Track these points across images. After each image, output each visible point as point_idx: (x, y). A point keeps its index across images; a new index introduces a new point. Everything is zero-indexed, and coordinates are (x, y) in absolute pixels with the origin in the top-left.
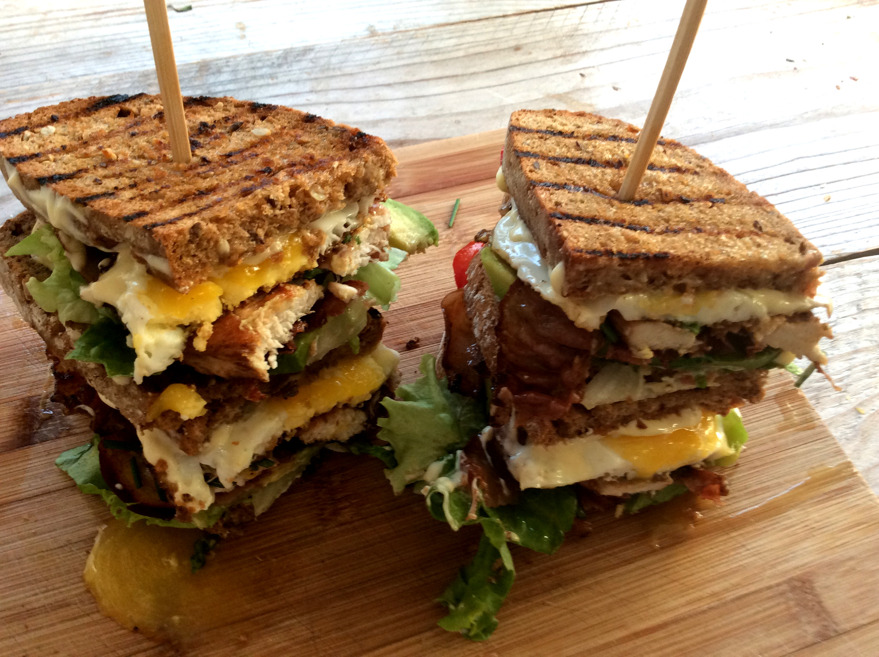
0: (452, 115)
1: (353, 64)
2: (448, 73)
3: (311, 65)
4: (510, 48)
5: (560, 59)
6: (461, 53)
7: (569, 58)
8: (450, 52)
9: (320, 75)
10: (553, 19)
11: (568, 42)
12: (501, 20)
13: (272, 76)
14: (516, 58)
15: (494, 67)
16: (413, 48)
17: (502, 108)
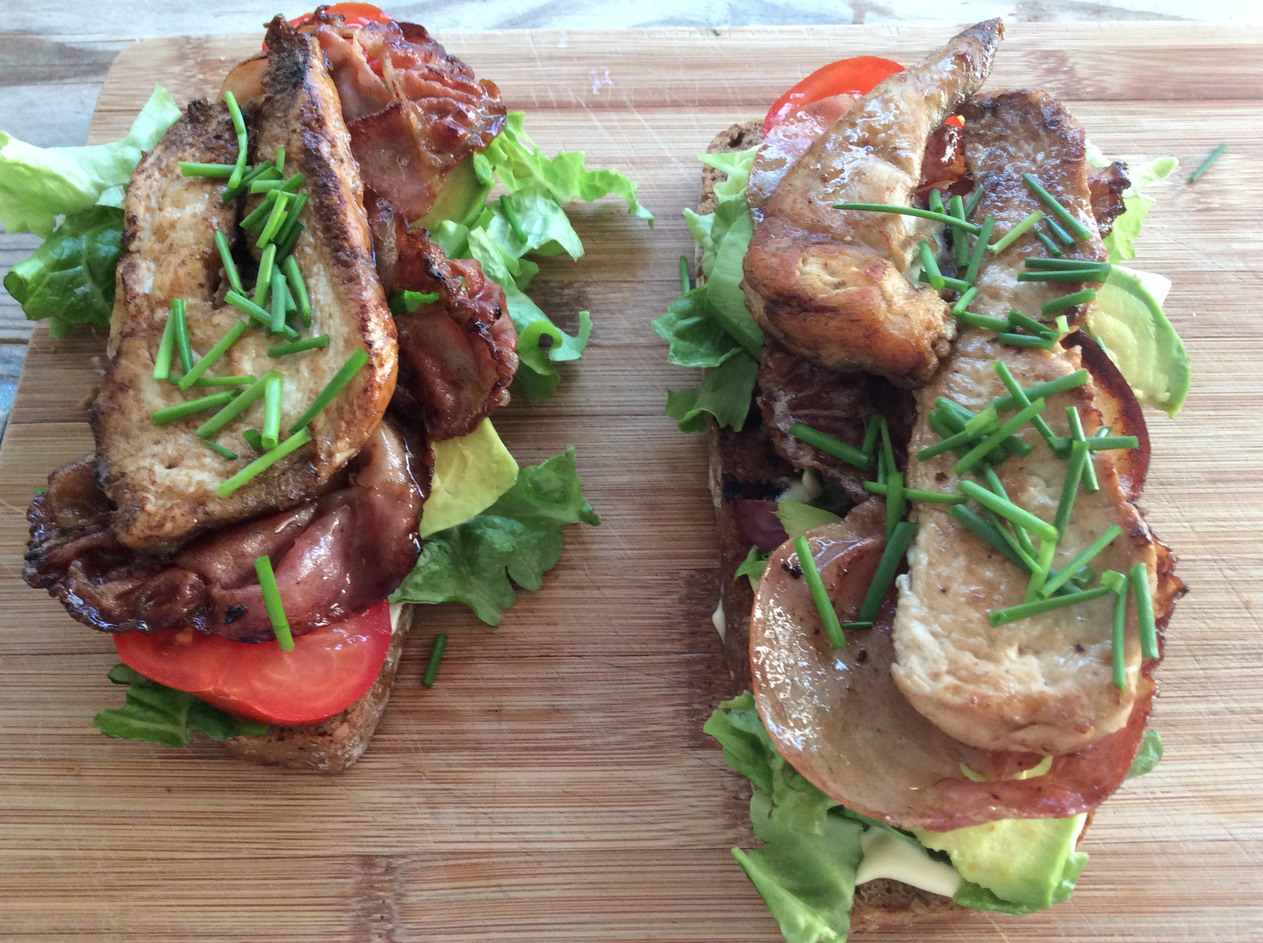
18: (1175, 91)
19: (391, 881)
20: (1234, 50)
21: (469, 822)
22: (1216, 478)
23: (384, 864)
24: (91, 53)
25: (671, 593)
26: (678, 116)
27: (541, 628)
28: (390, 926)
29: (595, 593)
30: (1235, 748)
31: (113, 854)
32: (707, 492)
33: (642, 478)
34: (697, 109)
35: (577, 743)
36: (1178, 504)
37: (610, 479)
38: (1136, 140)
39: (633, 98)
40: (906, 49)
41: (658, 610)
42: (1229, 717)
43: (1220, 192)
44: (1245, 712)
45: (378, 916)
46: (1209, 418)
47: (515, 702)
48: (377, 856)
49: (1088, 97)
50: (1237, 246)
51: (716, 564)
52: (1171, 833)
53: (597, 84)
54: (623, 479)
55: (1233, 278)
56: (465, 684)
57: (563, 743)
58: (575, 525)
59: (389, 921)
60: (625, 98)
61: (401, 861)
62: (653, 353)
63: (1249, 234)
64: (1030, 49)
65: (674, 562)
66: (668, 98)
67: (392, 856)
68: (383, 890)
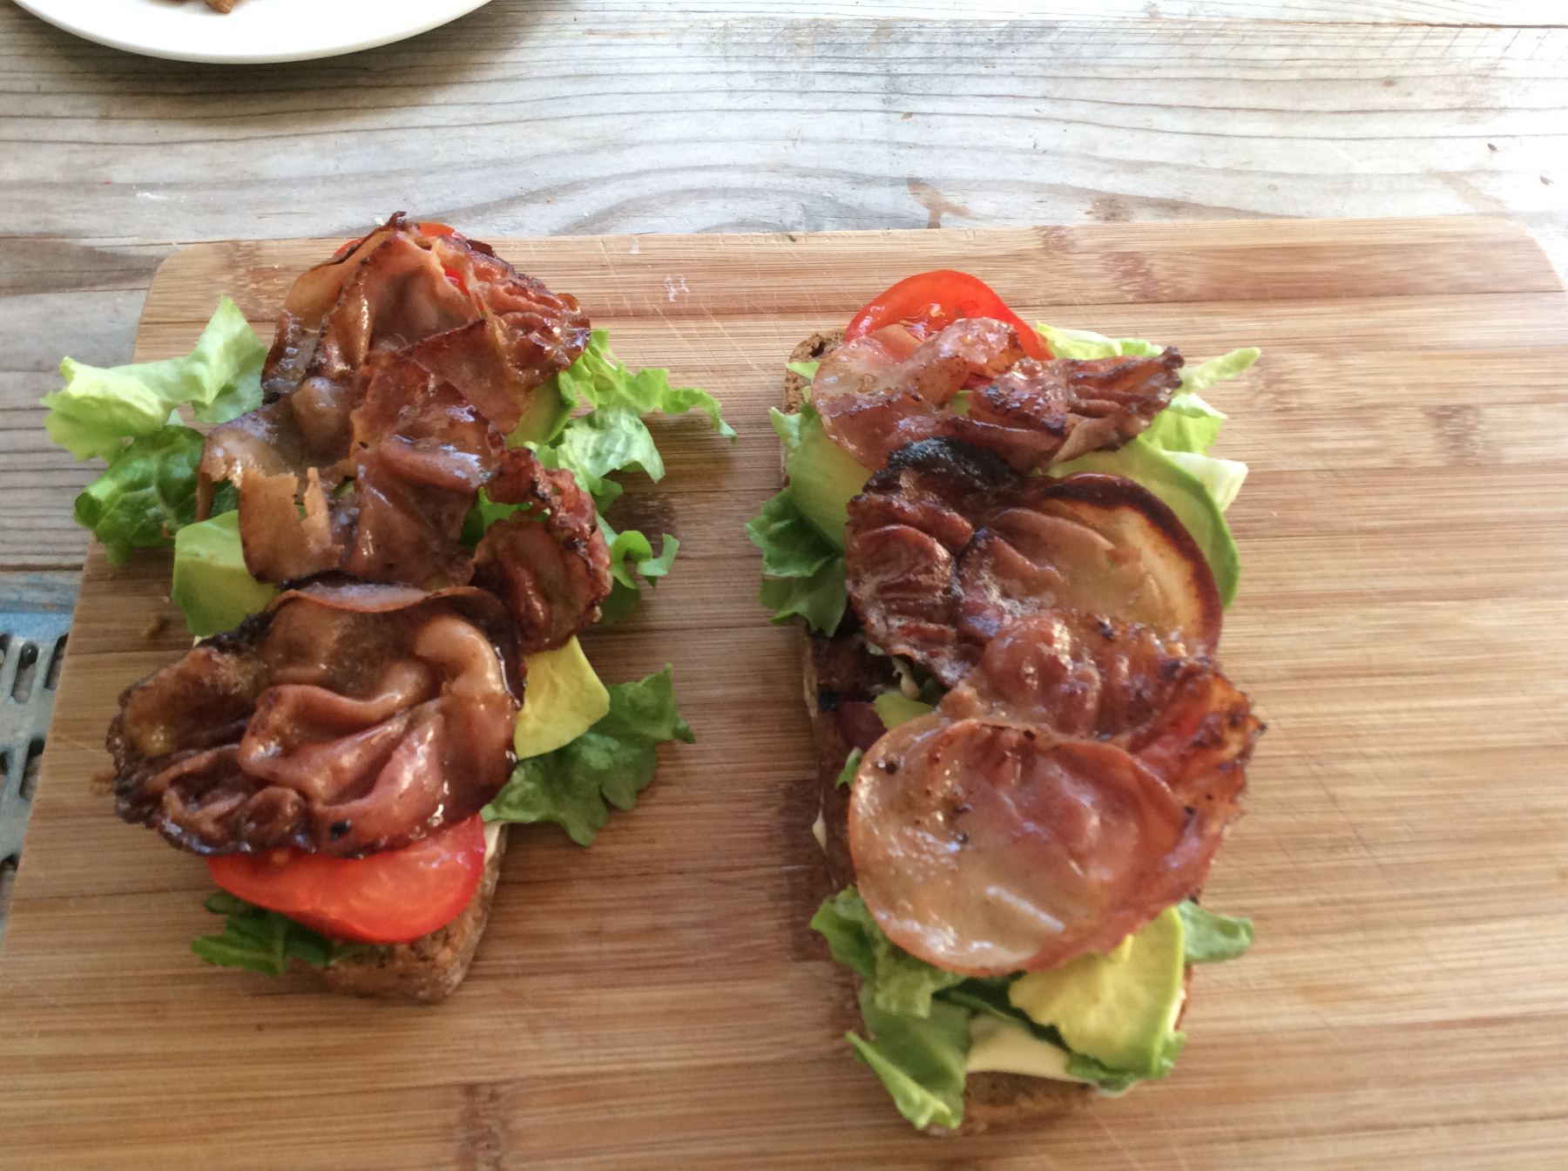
0: (1265, 174)
1: (1117, 62)
2: (1269, 104)
3: (1050, 53)
4: (1379, 79)
5: (1459, 114)
6: (1295, 75)
7: (1475, 114)
8: (1276, 69)
9: (1062, 73)
10: (1457, 42)
11: (1475, 87)
12: (1369, 28)
13: (987, 62)
14: (1384, 99)
15: (1347, 108)
16: (1217, 53)
17: (1349, 178)
18: (1252, 291)
19: (495, 1109)
20: (1308, 247)
21: (574, 1045)
22: (1300, 675)
23: (487, 1090)
24: (126, 257)
25: (769, 806)
26: (758, 323)
27: (639, 847)
28: (496, 1154)
29: (693, 808)
30: (1326, 939)
31: (202, 1097)
32: (802, 704)
33: (736, 691)
34: (776, 316)
35: (682, 961)
37: (704, 693)
38: (1214, 342)
39: (710, 305)
40: (984, 254)
41: (757, 823)
42: (1320, 909)
43: (1298, 392)
44: (1334, 903)
45: (484, 1144)
46: (1292, 616)
47: (613, 923)
48: (480, 1084)
49: (1165, 298)
50: (1316, 445)
51: (814, 775)
52: (1265, 1023)
53: (673, 292)
54: (717, 693)
55: (1312, 477)
56: (563, 906)
57: (666, 962)
58: (669, 743)
59: (496, 1148)
60: (702, 306)
61: (504, 1088)
62: (740, 564)
63: (1327, 432)
64: (1107, 251)
65: (772, 774)
66: (746, 305)
67: (495, 1084)
68: (486, 1117)
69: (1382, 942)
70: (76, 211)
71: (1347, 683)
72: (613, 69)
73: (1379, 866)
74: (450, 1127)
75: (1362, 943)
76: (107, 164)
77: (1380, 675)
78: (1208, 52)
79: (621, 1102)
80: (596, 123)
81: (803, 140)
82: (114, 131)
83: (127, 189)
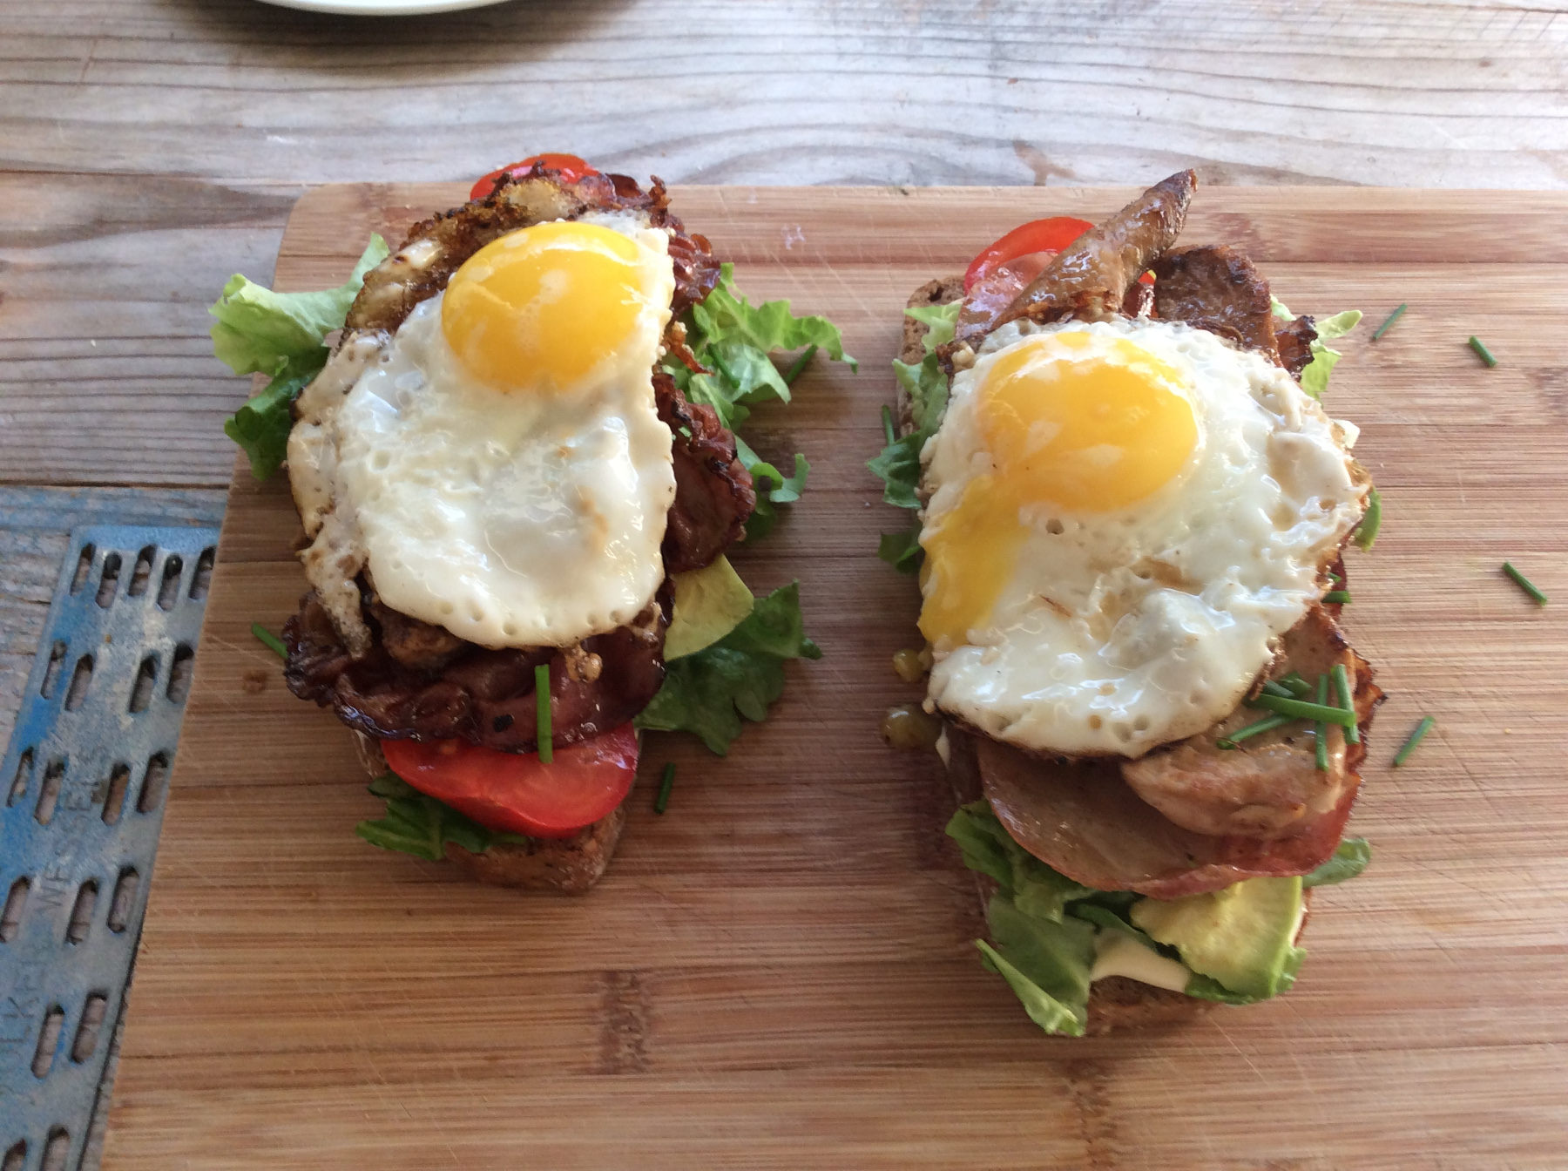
0: (1365, 147)
1: (1216, 36)
2: (1367, 80)
3: (1151, 26)
4: (1474, 60)
5: (1554, 95)
6: (1392, 53)
8: (1374, 47)
9: (1164, 45)
10: (1551, 27)
12: (1465, 11)
13: (1089, 32)
14: (1479, 78)
15: (1444, 86)
16: (1317, 30)
17: (1447, 153)
18: (1355, 254)
19: (637, 994)
20: (1410, 215)
21: (710, 938)
22: (1409, 618)
23: (629, 977)
24: (257, 197)
26: (872, 272)
27: (768, 759)
28: (638, 1037)
29: (818, 725)
30: (1437, 866)
31: (356, 975)
33: (857, 616)
34: (890, 266)
35: (812, 865)
36: (1374, 641)
37: (825, 617)
39: (827, 253)
40: (1093, 211)
42: (1430, 836)
43: (1402, 350)
44: (1446, 833)
45: (625, 1027)
46: (1400, 562)
47: (745, 827)
48: (621, 971)
49: (1271, 258)
50: (1420, 401)
52: (1379, 943)
53: (790, 240)
54: (839, 617)
55: (1417, 431)
56: (696, 810)
57: (796, 865)
58: (794, 661)
59: (637, 1032)
60: (818, 254)
61: (644, 976)
62: (860, 497)
63: (1431, 390)
64: (1214, 211)
66: (860, 255)
67: (636, 971)
68: (629, 1003)
69: (1491, 870)
70: (208, 152)
71: (1455, 626)
72: (725, 31)
73: (1487, 799)
74: (593, 1010)
75: (1473, 870)
76: (238, 108)
77: (1486, 620)
78: (1307, 29)
79: (757, 992)
80: (709, 82)
81: (911, 102)
82: (245, 78)
83: (259, 133)
